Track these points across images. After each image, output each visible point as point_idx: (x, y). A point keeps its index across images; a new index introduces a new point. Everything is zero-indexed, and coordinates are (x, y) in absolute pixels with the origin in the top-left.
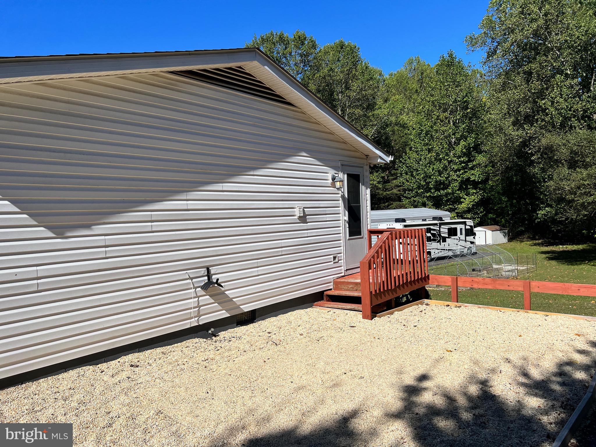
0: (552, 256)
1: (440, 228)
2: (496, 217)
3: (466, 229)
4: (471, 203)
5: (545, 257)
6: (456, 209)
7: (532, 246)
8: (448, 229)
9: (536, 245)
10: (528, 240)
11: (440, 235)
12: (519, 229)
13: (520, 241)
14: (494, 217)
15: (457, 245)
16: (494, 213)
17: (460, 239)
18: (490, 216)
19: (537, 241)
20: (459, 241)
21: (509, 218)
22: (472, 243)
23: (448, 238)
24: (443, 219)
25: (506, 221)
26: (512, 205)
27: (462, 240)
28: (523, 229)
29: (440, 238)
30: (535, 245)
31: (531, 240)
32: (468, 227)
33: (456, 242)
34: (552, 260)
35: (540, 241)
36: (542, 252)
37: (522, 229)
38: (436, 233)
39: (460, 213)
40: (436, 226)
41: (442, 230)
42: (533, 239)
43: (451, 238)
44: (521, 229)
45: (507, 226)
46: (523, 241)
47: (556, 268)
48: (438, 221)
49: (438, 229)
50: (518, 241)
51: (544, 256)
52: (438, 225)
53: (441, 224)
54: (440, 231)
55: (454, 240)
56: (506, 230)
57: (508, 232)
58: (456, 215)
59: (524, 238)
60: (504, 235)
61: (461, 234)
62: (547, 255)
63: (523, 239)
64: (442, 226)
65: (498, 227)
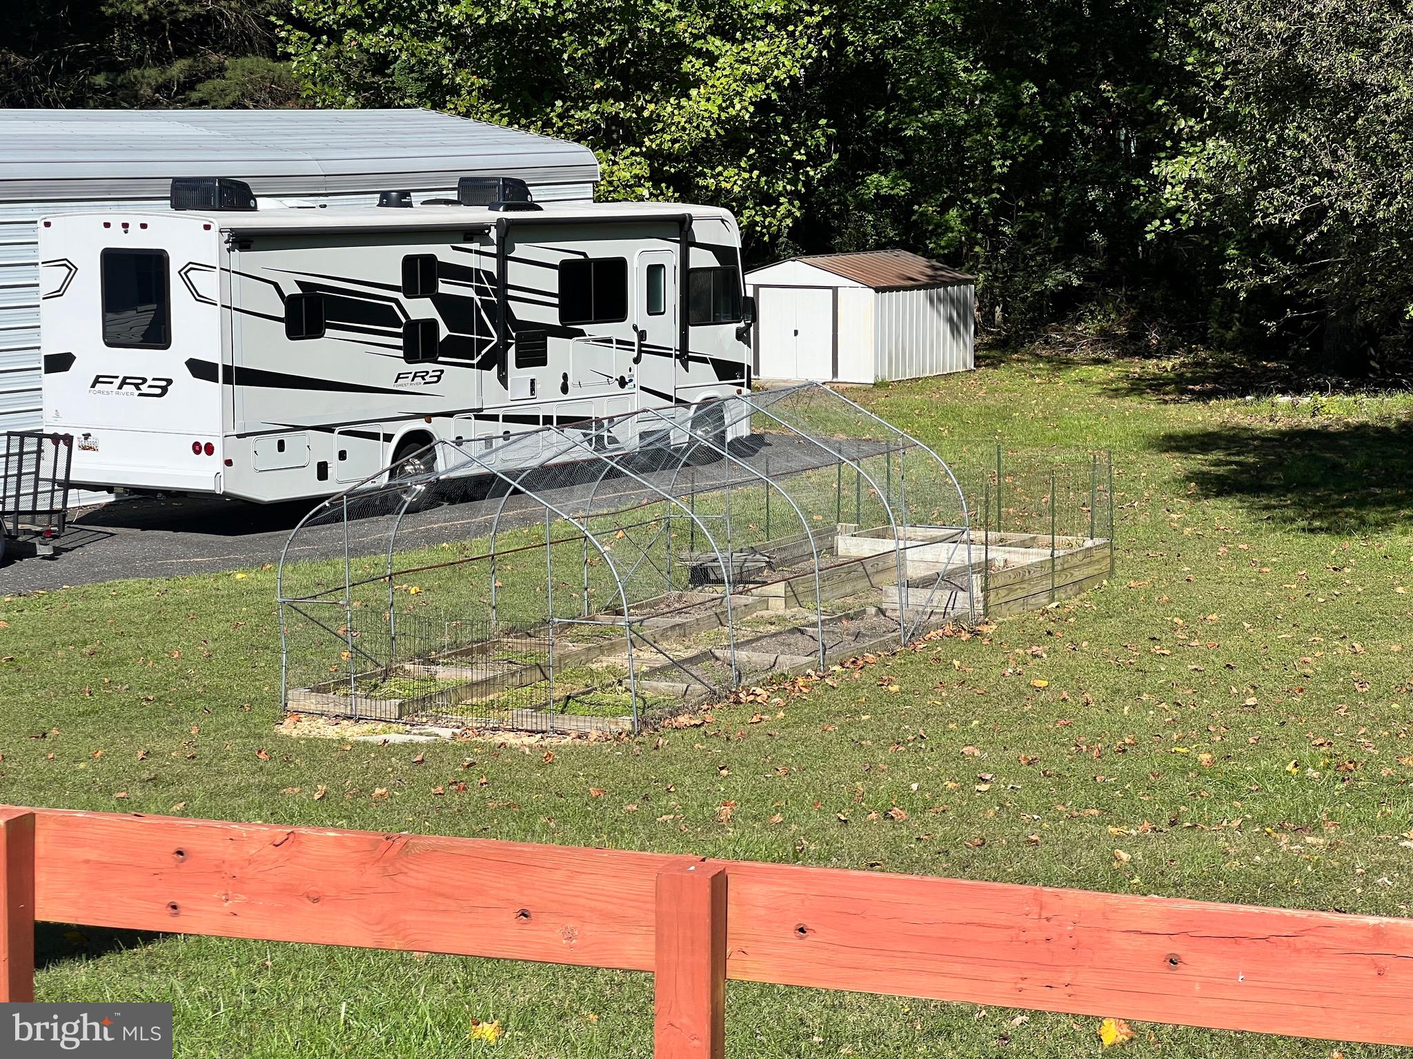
0: (1222, 470)
1: (503, 258)
2: (915, 197)
3: (688, 275)
4: (750, 92)
5: (1181, 475)
6: (647, 126)
7: (1116, 393)
8: (566, 269)
9: (1141, 393)
10: (1100, 354)
11: (501, 314)
12: (1049, 283)
13: (1049, 360)
14: (900, 191)
15: (622, 383)
16: (900, 165)
17: (642, 347)
18: (878, 182)
19: (1151, 365)
20: (637, 361)
21: (990, 203)
22: (727, 370)
23: (564, 332)
24: (536, 194)
25: (973, 221)
26: (1011, 117)
27: (662, 352)
28: (1076, 282)
29: (505, 335)
30: (1138, 387)
31: (1119, 356)
32: (702, 259)
33: (620, 361)
34: (1218, 494)
35: (1169, 365)
36: (1170, 437)
37: (1067, 286)
38: (469, 292)
39: (671, 158)
40: (475, 246)
41: (517, 274)
42: (1133, 346)
43: (581, 333)
44: (1062, 283)
45: (977, 256)
46: (1069, 363)
47: (1237, 556)
48: (494, 207)
49: (491, 265)
50: (1039, 358)
51: (1176, 464)
52: (493, 234)
53: (511, 233)
54: (500, 281)
55: (602, 349)
56: (967, 282)
57: (979, 296)
58: (646, 172)
59: (1078, 338)
60: (950, 320)
61: (654, 307)
62: (1198, 462)
63: (1072, 346)
64: (521, 250)
65: (915, 265)
